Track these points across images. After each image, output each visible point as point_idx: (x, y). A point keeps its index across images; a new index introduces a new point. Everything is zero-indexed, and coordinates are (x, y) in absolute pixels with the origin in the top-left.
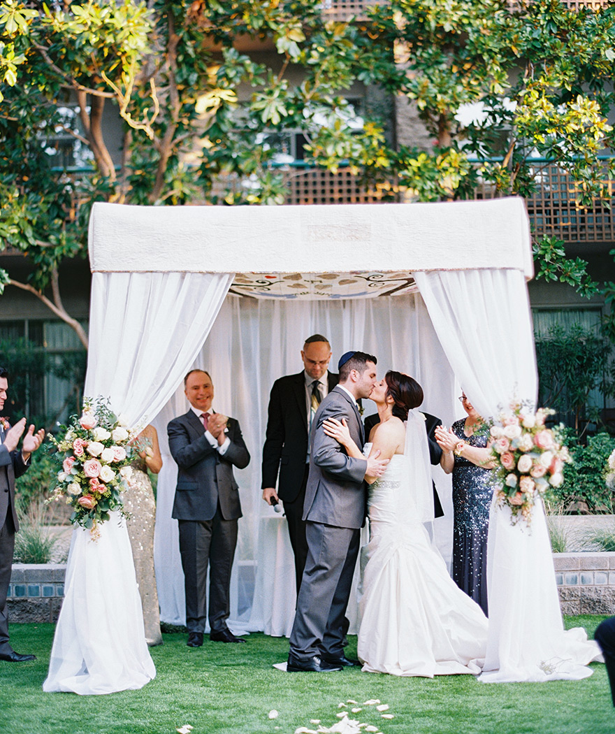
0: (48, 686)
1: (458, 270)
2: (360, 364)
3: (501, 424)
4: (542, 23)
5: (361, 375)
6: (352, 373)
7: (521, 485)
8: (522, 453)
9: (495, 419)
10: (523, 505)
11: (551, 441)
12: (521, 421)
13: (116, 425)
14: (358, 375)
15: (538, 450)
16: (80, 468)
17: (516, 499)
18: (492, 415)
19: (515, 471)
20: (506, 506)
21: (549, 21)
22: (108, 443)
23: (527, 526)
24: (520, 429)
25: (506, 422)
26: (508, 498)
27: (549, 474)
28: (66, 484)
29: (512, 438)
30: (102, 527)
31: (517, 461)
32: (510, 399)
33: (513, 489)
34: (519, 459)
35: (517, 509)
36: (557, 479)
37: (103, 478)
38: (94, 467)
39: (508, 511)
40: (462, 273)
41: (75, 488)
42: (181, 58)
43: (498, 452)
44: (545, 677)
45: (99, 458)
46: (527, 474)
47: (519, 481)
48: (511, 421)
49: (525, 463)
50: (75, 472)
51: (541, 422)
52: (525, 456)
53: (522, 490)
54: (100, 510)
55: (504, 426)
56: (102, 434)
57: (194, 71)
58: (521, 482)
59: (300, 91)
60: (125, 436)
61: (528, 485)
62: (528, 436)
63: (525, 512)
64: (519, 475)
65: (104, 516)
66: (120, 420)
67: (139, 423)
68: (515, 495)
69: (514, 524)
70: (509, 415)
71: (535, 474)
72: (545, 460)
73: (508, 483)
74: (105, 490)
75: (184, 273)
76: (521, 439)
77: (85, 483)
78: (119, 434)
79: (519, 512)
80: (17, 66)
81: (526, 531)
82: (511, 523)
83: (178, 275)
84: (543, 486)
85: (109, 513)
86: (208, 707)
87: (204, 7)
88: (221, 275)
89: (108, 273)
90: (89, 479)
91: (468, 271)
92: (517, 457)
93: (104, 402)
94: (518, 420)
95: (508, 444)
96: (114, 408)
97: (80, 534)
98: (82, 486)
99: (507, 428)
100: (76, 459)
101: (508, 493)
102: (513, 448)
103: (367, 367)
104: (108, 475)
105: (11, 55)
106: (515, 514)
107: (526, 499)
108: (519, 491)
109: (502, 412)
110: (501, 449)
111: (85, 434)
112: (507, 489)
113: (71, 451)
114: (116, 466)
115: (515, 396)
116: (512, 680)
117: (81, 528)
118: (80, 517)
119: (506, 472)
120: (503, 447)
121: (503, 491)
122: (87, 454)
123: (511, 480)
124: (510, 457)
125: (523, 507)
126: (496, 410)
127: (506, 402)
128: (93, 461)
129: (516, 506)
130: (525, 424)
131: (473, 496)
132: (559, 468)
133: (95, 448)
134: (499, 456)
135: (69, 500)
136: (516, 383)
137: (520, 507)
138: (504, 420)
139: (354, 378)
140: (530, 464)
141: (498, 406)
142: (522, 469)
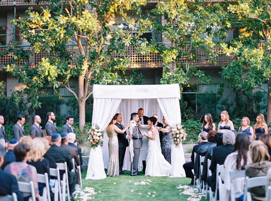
0: (86, 178)
1: (166, 98)
4: (198, 15)
5: (136, 118)
8: (177, 134)
9: (173, 127)
11: (183, 132)
12: (177, 128)
13: (99, 128)
15: (180, 133)
16: (92, 137)
19: (176, 137)
21: (200, 14)
22: (98, 132)
27: (183, 138)
28: (89, 140)
30: (96, 148)
31: (176, 135)
35: (177, 144)
36: (184, 139)
37: (97, 139)
38: (95, 137)
39: (175, 145)
40: (166, 99)
41: (92, 141)
42: (104, 27)
44: (181, 176)
45: (96, 135)
46: (178, 138)
49: (178, 136)
50: (92, 138)
51: (181, 128)
53: (177, 141)
54: (96, 145)
56: (97, 130)
57: (107, 30)
59: (135, 36)
60: (101, 131)
61: (179, 140)
62: (178, 131)
64: (177, 138)
65: (97, 146)
66: (100, 127)
67: (103, 128)
70: (175, 127)
71: (180, 138)
72: (182, 135)
74: (97, 141)
75: (112, 99)
77: (94, 140)
78: (100, 130)
80: (64, 33)
81: (178, 149)
82: (175, 147)
83: (111, 99)
84: (182, 140)
85: (98, 145)
86: (118, 181)
87: (110, 16)
88: (119, 99)
89: (97, 99)
90: (94, 139)
91: (167, 98)
93: (97, 124)
95: (175, 132)
96: (99, 125)
97: (92, 149)
98: (93, 140)
99: (175, 129)
100: (92, 135)
104: (98, 138)
105: (62, 31)
110: (173, 133)
111: (93, 130)
112: (175, 141)
113: (91, 134)
114: (99, 136)
116: (175, 177)
117: (92, 148)
118: (92, 146)
119: (174, 137)
122: (94, 134)
123: (175, 139)
127: (175, 124)
128: (95, 136)
130: (178, 128)
132: (185, 136)
133: (95, 133)
135: (91, 143)
139: (134, 119)
140: (179, 136)
141: (173, 125)
142: (177, 137)
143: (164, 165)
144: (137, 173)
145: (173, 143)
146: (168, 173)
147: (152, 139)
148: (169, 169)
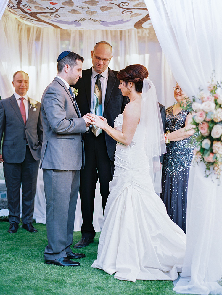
2: (72, 61)
3: (200, 101)
5: (71, 69)
6: (66, 67)
7: (213, 148)
8: (216, 124)
10: (214, 162)
12: (216, 99)
14: (69, 69)
17: (210, 158)
18: (195, 94)
19: (210, 137)
20: (202, 162)
23: (217, 178)
24: (214, 105)
25: (204, 99)
26: (204, 157)
29: (208, 111)
31: (211, 129)
32: (208, 82)
33: (207, 150)
34: (213, 127)
35: (210, 165)
39: (203, 166)
43: (197, 122)
46: (218, 140)
47: (212, 145)
48: (208, 98)
49: (217, 131)
52: (218, 126)
53: (214, 151)
55: (203, 102)
58: (214, 146)
61: (219, 148)
63: (216, 168)
64: (212, 140)
68: (209, 155)
69: (207, 176)
70: (207, 94)
73: (204, 146)
76: (215, 112)
79: (212, 167)
81: (216, 182)
82: (205, 175)
92: (211, 126)
94: (213, 98)
95: (204, 116)
99: (204, 104)
101: (203, 153)
102: (208, 119)
103: (76, 64)
106: (208, 169)
107: (216, 158)
108: (212, 151)
109: (202, 92)
110: (199, 120)
112: (203, 150)
115: (212, 81)
119: (203, 138)
120: (200, 118)
121: (200, 151)
123: (206, 143)
124: (205, 126)
125: (215, 164)
126: (198, 91)
129: (209, 163)
130: (219, 101)
131: (174, 152)
134: (197, 124)
136: (214, 71)
137: (213, 164)
138: (203, 98)
139: (67, 70)
140: (221, 132)
141: (199, 88)
142: (215, 135)
143: (162, 238)
144: (64, 255)
145: (196, 157)
146: (172, 267)
147: (125, 145)
148: (178, 255)
